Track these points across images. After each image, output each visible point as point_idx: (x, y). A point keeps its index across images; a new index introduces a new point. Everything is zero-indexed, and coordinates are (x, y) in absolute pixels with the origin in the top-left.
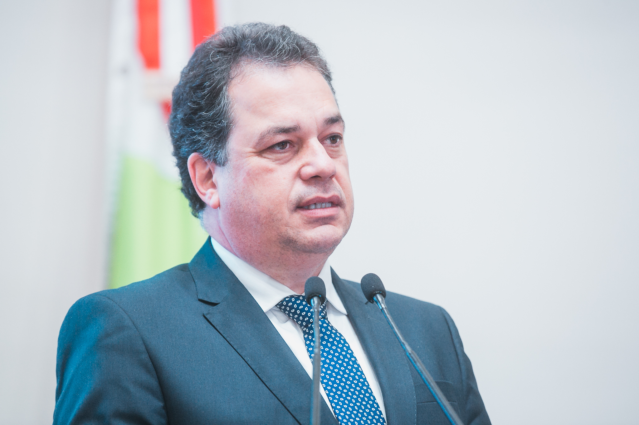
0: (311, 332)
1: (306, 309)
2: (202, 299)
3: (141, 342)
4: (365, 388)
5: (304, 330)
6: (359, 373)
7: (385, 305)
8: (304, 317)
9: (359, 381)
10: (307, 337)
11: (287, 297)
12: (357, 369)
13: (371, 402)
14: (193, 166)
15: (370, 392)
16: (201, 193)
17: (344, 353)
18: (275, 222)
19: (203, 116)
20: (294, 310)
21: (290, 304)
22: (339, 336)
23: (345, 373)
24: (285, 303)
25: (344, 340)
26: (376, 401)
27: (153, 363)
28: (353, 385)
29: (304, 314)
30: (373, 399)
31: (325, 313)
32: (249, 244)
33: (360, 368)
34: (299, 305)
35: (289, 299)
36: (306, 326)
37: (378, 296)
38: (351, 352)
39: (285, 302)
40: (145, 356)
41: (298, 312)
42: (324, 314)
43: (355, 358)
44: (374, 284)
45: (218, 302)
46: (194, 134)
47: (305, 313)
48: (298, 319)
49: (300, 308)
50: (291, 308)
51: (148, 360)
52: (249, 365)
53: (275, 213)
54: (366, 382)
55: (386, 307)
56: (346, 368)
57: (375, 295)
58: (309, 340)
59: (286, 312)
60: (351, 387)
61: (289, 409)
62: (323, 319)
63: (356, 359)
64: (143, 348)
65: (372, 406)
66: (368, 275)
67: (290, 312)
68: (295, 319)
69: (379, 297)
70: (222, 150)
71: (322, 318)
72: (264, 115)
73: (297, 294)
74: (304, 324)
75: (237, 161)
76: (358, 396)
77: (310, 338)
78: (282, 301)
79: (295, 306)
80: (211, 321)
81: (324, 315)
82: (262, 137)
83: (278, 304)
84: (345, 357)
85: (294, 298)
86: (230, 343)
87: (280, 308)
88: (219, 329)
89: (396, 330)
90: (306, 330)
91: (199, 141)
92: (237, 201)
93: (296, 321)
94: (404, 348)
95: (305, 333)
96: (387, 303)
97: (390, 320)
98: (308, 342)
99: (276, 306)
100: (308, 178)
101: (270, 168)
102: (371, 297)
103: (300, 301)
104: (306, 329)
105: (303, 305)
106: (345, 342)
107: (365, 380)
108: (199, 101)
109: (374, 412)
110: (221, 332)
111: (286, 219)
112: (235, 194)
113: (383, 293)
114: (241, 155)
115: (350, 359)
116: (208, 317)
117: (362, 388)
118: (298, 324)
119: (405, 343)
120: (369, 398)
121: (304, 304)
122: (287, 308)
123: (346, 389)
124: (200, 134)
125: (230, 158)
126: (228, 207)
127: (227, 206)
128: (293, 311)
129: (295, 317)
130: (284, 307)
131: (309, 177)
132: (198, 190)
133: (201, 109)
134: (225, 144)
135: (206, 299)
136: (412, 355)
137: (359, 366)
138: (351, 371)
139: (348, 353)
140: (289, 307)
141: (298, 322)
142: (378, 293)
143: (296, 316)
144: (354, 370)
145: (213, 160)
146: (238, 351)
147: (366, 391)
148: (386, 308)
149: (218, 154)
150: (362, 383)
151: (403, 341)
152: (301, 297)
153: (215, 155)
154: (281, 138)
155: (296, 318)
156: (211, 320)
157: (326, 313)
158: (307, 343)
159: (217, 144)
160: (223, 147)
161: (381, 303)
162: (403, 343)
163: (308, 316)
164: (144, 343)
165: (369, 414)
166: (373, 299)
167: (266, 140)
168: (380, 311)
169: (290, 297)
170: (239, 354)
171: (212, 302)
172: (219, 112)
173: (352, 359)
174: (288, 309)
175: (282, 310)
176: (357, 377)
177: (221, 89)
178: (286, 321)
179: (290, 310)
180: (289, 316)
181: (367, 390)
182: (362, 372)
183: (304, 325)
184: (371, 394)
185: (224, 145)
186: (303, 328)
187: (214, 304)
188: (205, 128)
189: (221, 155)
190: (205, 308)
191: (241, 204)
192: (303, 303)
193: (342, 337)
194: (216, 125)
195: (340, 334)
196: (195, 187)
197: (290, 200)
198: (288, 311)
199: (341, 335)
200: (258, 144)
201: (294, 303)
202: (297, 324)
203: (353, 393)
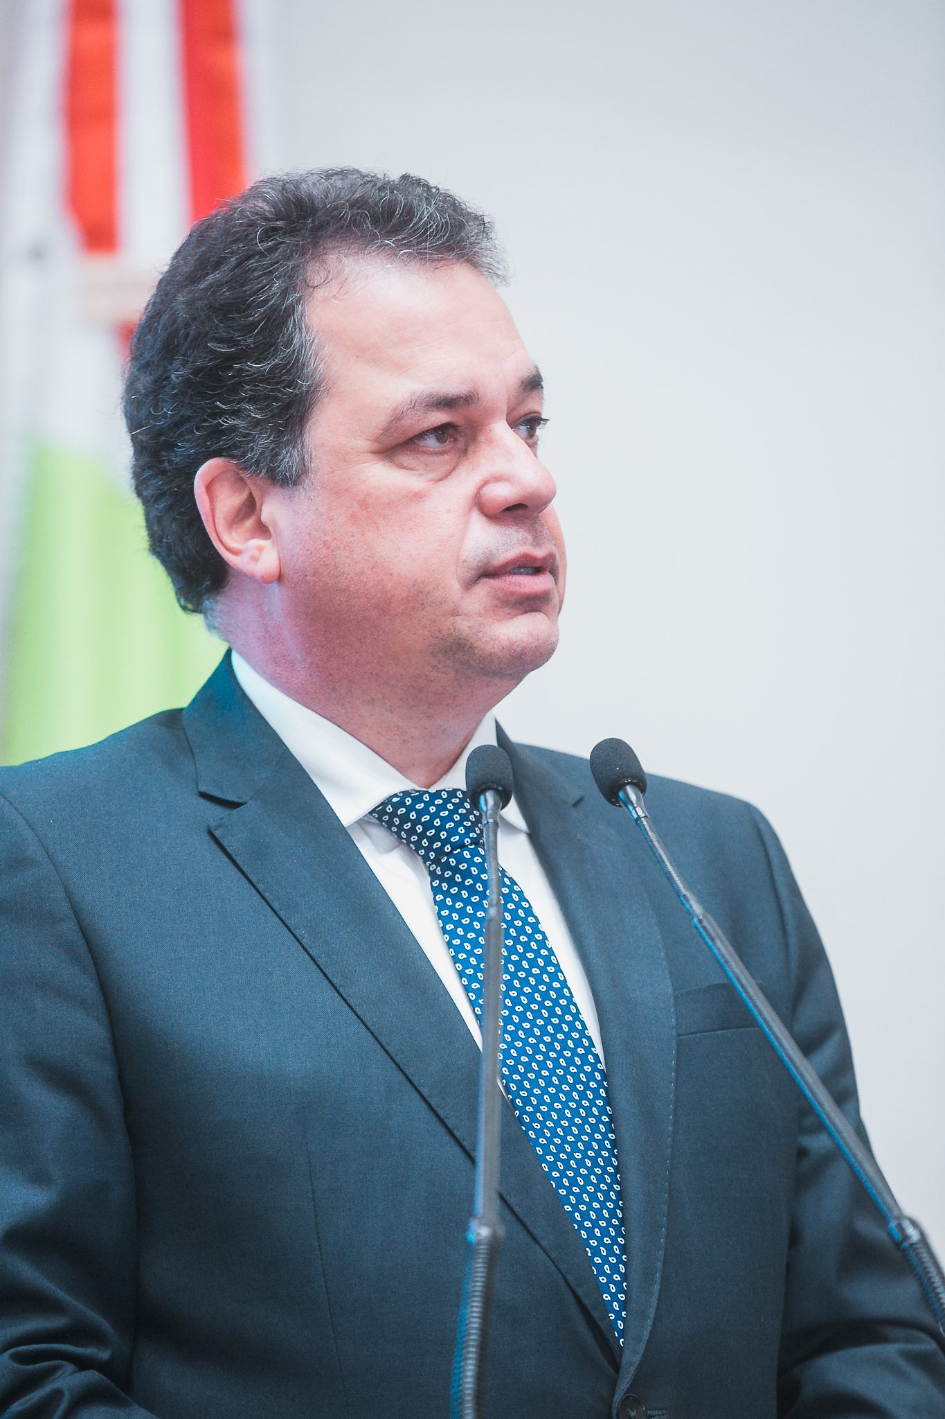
0: (448, 874)
1: (437, 823)
2: (208, 792)
3: (60, 894)
4: (563, 1002)
5: (431, 869)
6: (551, 969)
7: (645, 810)
8: (432, 840)
9: (550, 987)
10: (437, 885)
11: (396, 795)
12: (547, 960)
13: (575, 1035)
14: (209, 488)
15: (574, 1011)
16: (228, 549)
17: (518, 923)
18: (429, 608)
19: (248, 371)
20: (409, 824)
21: (402, 811)
22: (509, 884)
23: (521, 968)
24: (389, 809)
25: (520, 893)
26: (586, 1032)
27: (87, 943)
28: (537, 997)
29: (431, 833)
30: (580, 1028)
31: (478, 832)
32: (355, 659)
33: (553, 958)
34: (420, 813)
35: (399, 799)
36: (436, 861)
37: (629, 788)
38: (534, 921)
39: (389, 806)
40: (68, 927)
41: (419, 828)
42: (477, 834)
43: (543, 934)
44: (620, 763)
45: (240, 801)
46: (222, 413)
47: (433, 831)
48: (418, 845)
49: (423, 820)
50: (404, 819)
51: (76, 936)
52: (303, 947)
53: (429, 588)
54: (565, 990)
55: (647, 814)
56: (522, 956)
57: (622, 787)
58: (442, 892)
59: (393, 828)
60: (533, 1001)
61: (388, 1048)
62: (473, 846)
63: (545, 938)
64: (66, 909)
65: (578, 1043)
66: (605, 741)
67: (400, 827)
68: (411, 845)
69: (631, 793)
70: (293, 448)
71: (471, 844)
72: (400, 367)
73: (418, 789)
74: (432, 855)
75: (332, 472)
76: (547, 1021)
77: (445, 889)
78: (384, 804)
79: (413, 816)
80: (225, 844)
81: (475, 836)
82: (397, 418)
83: (373, 811)
84: (520, 931)
85: (411, 797)
86: (264, 896)
87: (380, 819)
88: (240, 864)
89: (670, 868)
90: (435, 870)
91: (234, 429)
92: (332, 564)
93: (414, 848)
94: (688, 906)
95: (433, 875)
96: (648, 807)
97: (656, 844)
98: (440, 897)
99: (371, 813)
100: (497, 512)
101: (416, 491)
102: (612, 792)
103: (422, 805)
104: (435, 867)
105: (429, 813)
106: (522, 898)
107: (564, 983)
108: (239, 336)
109: (582, 1057)
110: (245, 869)
111: (455, 600)
112: (328, 548)
113: (641, 784)
114: (344, 457)
115: (531, 937)
116: (218, 833)
117: (556, 1003)
118: (420, 855)
119: (688, 895)
120: (571, 1025)
121: (432, 811)
122: (395, 819)
123: (521, 1004)
124: (235, 413)
125: (312, 466)
126: (308, 578)
127: (306, 575)
128: (408, 826)
129: (412, 840)
130: (387, 817)
131: (501, 510)
132: (221, 542)
133: (242, 356)
134: (301, 434)
135: (216, 793)
136: (705, 923)
137: (551, 951)
138: (533, 963)
139: (529, 924)
140: (400, 817)
141: (420, 852)
142: (628, 783)
143: (414, 838)
144: (541, 962)
145: (267, 472)
146: (281, 914)
147: (566, 1010)
148: (645, 817)
149: (280, 458)
150: (557, 991)
151: (684, 891)
152: (427, 795)
153: (272, 461)
154: (439, 418)
155: (414, 843)
156: (225, 842)
157: (481, 831)
158: (438, 899)
159: (277, 435)
160: (292, 443)
161: (635, 805)
162: (685, 896)
163: (439, 839)
164: (69, 897)
165: (570, 1061)
166: (617, 796)
167: (406, 422)
168: (634, 822)
169: (401, 795)
170: (283, 922)
171: (229, 799)
172: (289, 363)
173: (536, 936)
174: (397, 821)
175: (384, 823)
176: (546, 978)
177: (290, 311)
178: (393, 849)
179: (402, 823)
180: (400, 838)
181: (567, 1006)
182: (557, 966)
183: (432, 858)
184: (577, 1016)
185: (298, 436)
186: (430, 865)
187: (232, 805)
188: (252, 400)
189: (289, 459)
190: (214, 813)
191: (342, 571)
192: (430, 808)
193: (515, 887)
194: (280, 391)
195: (511, 879)
196: (212, 536)
197: (463, 558)
198: (396, 826)
199: (513, 882)
200: (386, 430)
201: (410, 809)
202: (417, 855)
203: (537, 1014)
